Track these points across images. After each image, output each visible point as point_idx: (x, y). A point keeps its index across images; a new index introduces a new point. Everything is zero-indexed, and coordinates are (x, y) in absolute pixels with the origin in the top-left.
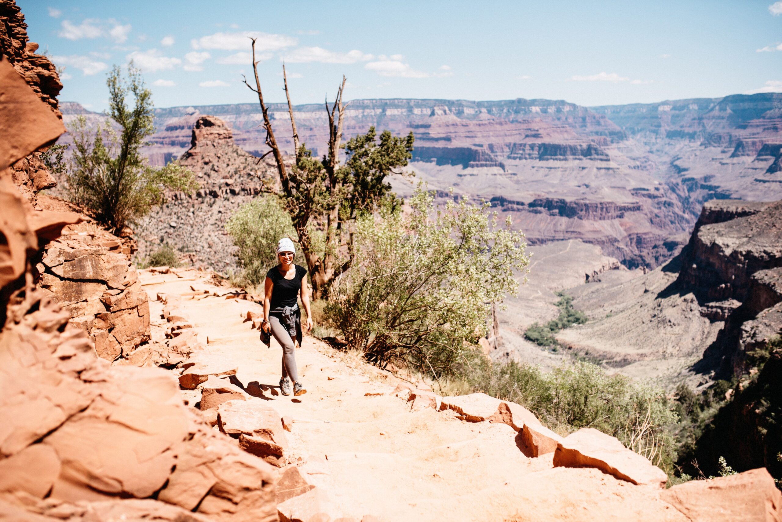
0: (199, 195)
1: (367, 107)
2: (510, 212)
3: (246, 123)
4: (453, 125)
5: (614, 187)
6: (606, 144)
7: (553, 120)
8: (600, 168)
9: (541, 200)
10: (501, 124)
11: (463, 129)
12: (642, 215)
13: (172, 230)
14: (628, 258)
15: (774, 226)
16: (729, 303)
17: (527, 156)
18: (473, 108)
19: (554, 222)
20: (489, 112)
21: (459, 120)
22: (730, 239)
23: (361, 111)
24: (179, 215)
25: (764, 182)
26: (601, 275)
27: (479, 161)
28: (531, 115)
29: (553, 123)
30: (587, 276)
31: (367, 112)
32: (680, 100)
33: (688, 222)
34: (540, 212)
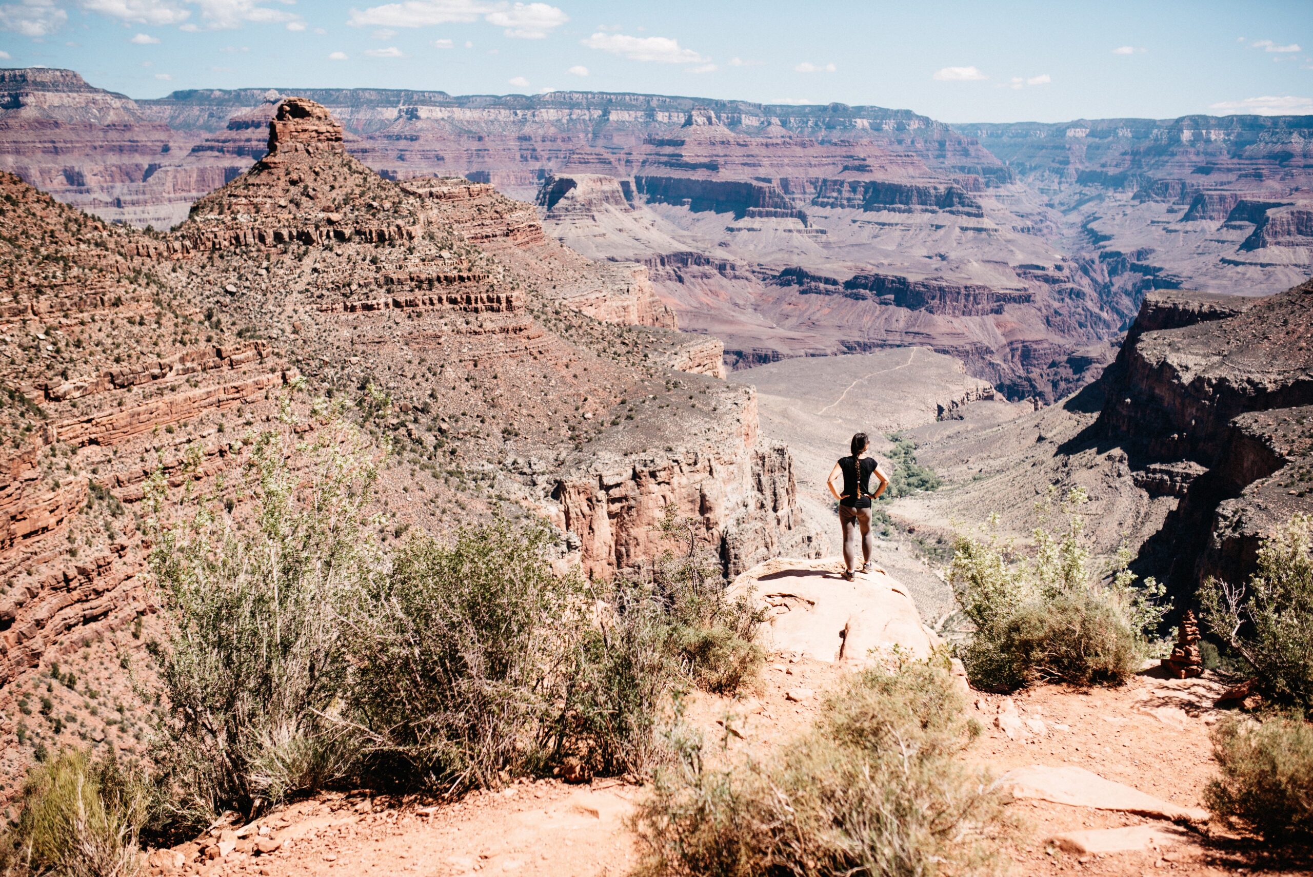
0: (278, 237)
1: (577, 105)
2: (814, 296)
3: (369, 123)
4: (723, 143)
5: (989, 262)
6: (977, 189)
7: (891, 143)
8: (966, 229)
9: (866, 278)
10: (803, 145)
11: (739, 151)
12: (1033, 311)
13: (228, 299)
14: (1008, 382)
15: (1267, 338)
16: (1183, 465)
17: (845, 202)
18: (757, 116)
19: (886, 315)
20: (784, 124)
21: (733, 134)
22: (1191, 357)
23: (567, 111)
24: (242, 272)
25: (1237, 264)
26: (964, 407)
27: (763, 206)
28: (853, 134)
29: (890, 148)
30: (940, 409)
31: (577, 113)
32: (1103, 120)
33: (1107, 325)
34: (864, 298)
